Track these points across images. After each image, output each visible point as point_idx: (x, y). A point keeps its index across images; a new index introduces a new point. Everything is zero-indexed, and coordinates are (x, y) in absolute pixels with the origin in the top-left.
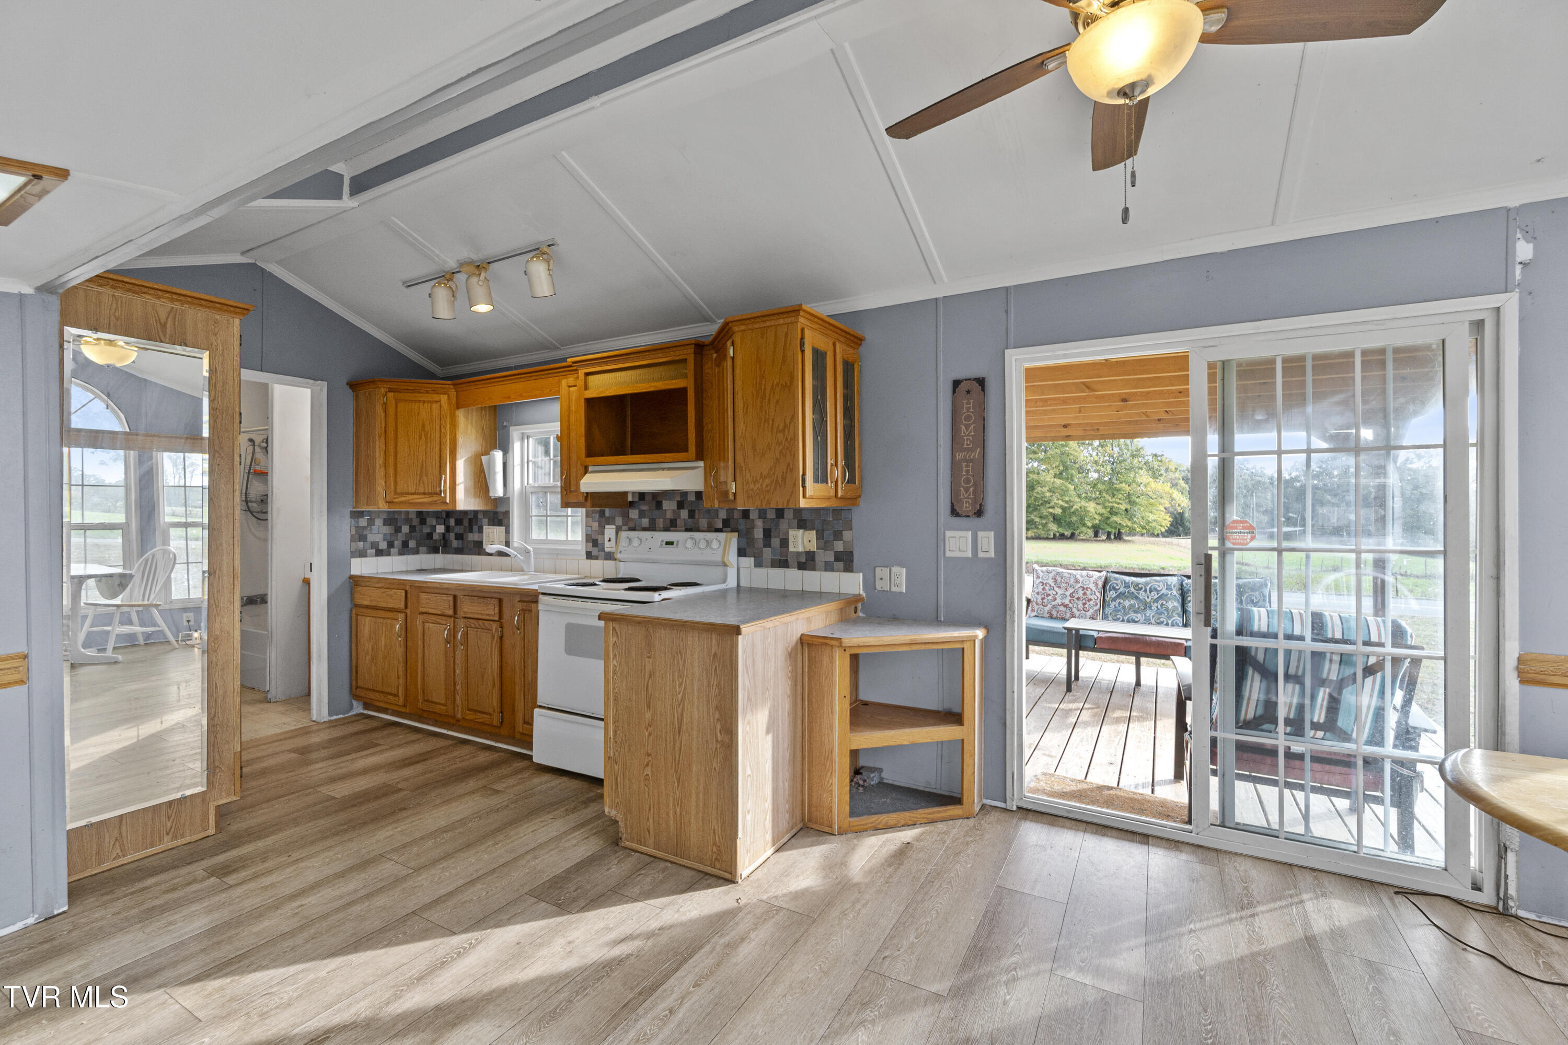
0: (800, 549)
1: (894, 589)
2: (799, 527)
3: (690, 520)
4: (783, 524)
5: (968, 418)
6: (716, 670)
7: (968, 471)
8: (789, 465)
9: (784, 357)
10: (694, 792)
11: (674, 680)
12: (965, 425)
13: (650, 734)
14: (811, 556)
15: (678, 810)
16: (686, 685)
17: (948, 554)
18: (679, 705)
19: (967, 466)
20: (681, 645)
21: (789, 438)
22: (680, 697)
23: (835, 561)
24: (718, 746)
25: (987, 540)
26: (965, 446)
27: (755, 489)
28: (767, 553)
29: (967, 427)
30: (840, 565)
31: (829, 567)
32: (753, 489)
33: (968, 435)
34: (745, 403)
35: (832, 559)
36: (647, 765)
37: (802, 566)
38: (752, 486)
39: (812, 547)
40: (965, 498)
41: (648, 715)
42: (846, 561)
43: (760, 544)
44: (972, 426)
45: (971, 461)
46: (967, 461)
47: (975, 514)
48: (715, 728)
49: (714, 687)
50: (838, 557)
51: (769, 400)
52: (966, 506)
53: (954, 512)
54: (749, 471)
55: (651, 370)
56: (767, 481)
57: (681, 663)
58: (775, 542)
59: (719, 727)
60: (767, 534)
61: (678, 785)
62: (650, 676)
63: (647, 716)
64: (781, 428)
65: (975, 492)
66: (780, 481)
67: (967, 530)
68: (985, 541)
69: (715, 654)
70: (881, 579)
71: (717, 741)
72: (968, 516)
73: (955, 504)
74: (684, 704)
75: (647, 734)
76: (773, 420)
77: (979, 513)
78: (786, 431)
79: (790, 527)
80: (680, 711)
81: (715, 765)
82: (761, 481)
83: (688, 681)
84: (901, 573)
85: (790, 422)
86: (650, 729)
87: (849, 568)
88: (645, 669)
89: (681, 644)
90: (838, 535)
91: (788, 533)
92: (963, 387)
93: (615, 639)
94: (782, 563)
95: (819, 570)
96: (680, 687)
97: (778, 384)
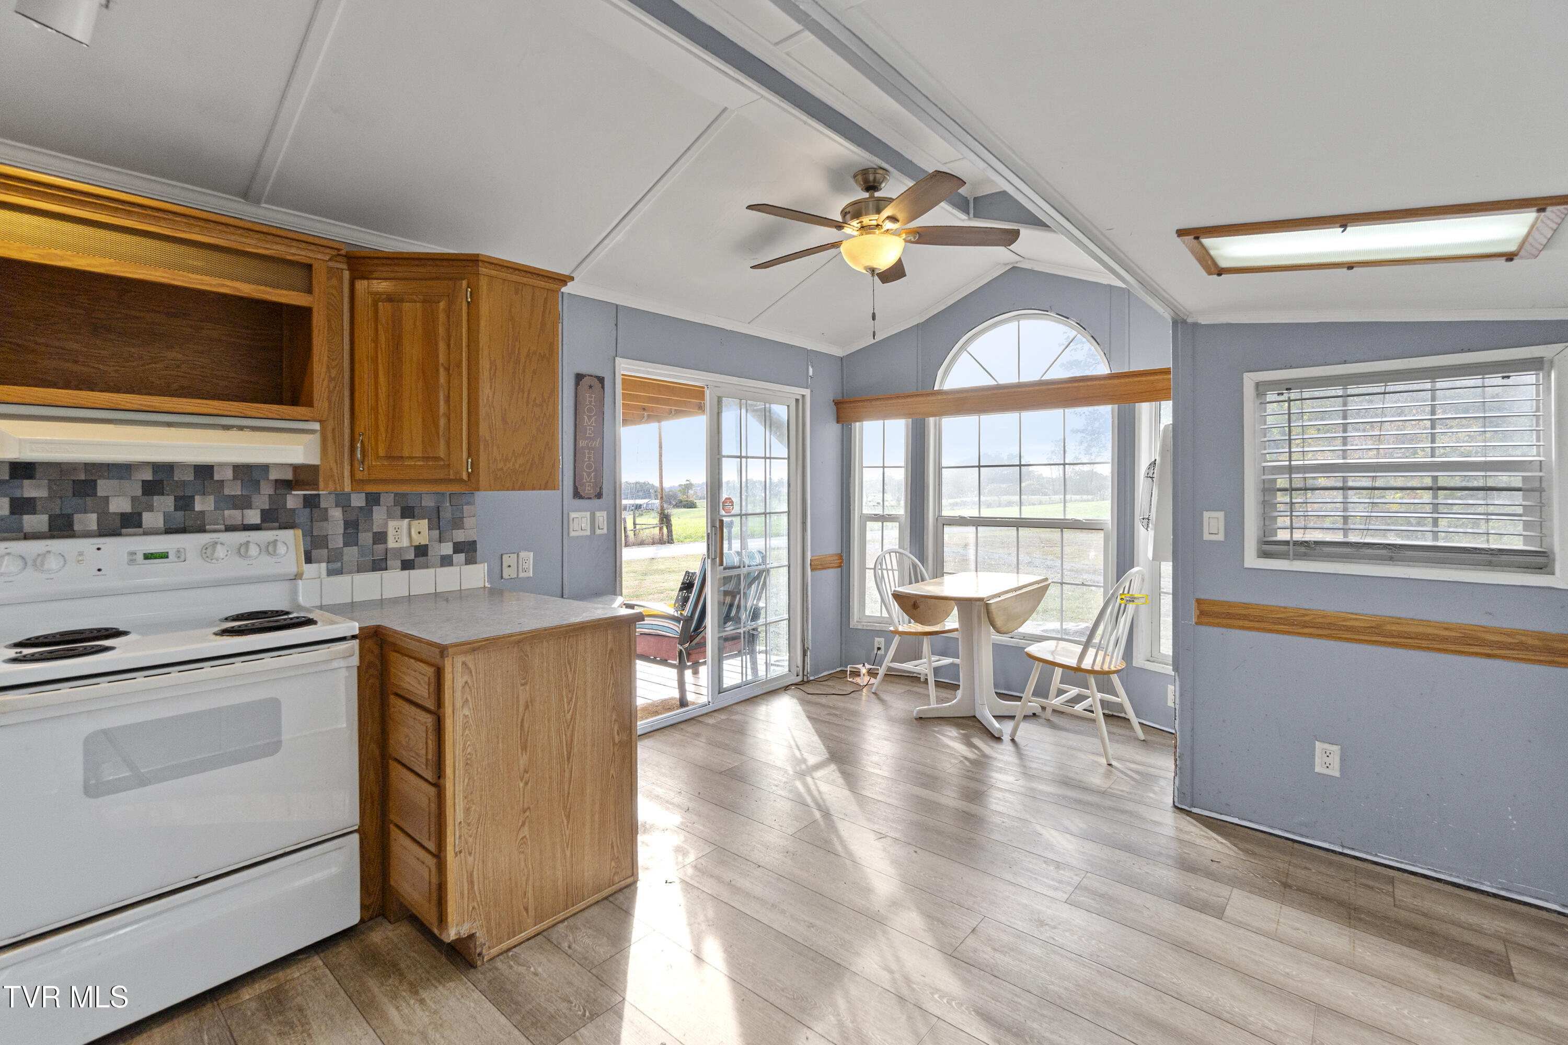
0: (405, 543)
1: (522, 575)
2: (403, 516)
3: (180, 514)
4: (379, 513)
5: (590, 410)
6: (612, 667)
7: (590, 458)
8: (547, 444)
9: (543, 324)
10: (588, 817)
11: (561, 699)
12: (588, 416)
13: (526, 783)
14: (421, 551)
15: (568, 853)
16: (576, 701)
17: (572, 534)
18: (568, 726)
19: (589, 453)
20: (571, 655)
21: (548, 415)
22: (569, 716)
23: (454, 553)
24: (616, 749)
25: (602, 517)
26: (588, 435)
27: (505, 469)
28: (351, 553)
29: (590, 418)
30: (461, 557)
31: (446, 561)
32: (502, 469)
33: (590, 425)
34: (493, 363)
35: (450, 552)
36: (523, 824)
37: (407, 565)
38: (500, 465)
39: (423, 540)
40: (587, 482)
41: (523, 760)
42: (468, 550)
43: (337, 541)
44: (593, 418)
45: (593, 449)
46: (589, 449)
47: (596, 496)
48: (612, 729)
49: (611, 686)
50: (458, 548)
51: (524, 366)
52: (588, 489)
53: (577, 495)
54: (498, 447)
55: (216, 256)
56: (521, 461)
57: (570, 676)
58: (365, 538)
59: (616, 728)
60: (352, 527)
61: (568, 823)
62: (527, 707)
63: (521, 762)
64: (538, 402)
65: (595, 477)
66: (537, 461)
67: (586, 511)
68: (601, 519)
69: (612, 650)
70: (509, 566)
71: (614, 744)
72: (590, 498)
73: (579, 487)
74: (574, 723)
75: (521, 785)
76: (529, 391)
77: (599, 496)
78: (545, 407)
79: (390, 516)
80: (569, 733)
81: (612, 772)
82: (513, 459)
83: (579, 693)
84: (528, 557)
85: (549, 398)
86: (526, 776)
87: (470, 561)
88: (518, 701)
89: (571, 652)
90: (458, 523)
91: (386, 525)
92: (585, 382)
93: (466, 678)
94: (379, 565)
95: (433, 567)
96: (569, 703)
97: (535, 353)
